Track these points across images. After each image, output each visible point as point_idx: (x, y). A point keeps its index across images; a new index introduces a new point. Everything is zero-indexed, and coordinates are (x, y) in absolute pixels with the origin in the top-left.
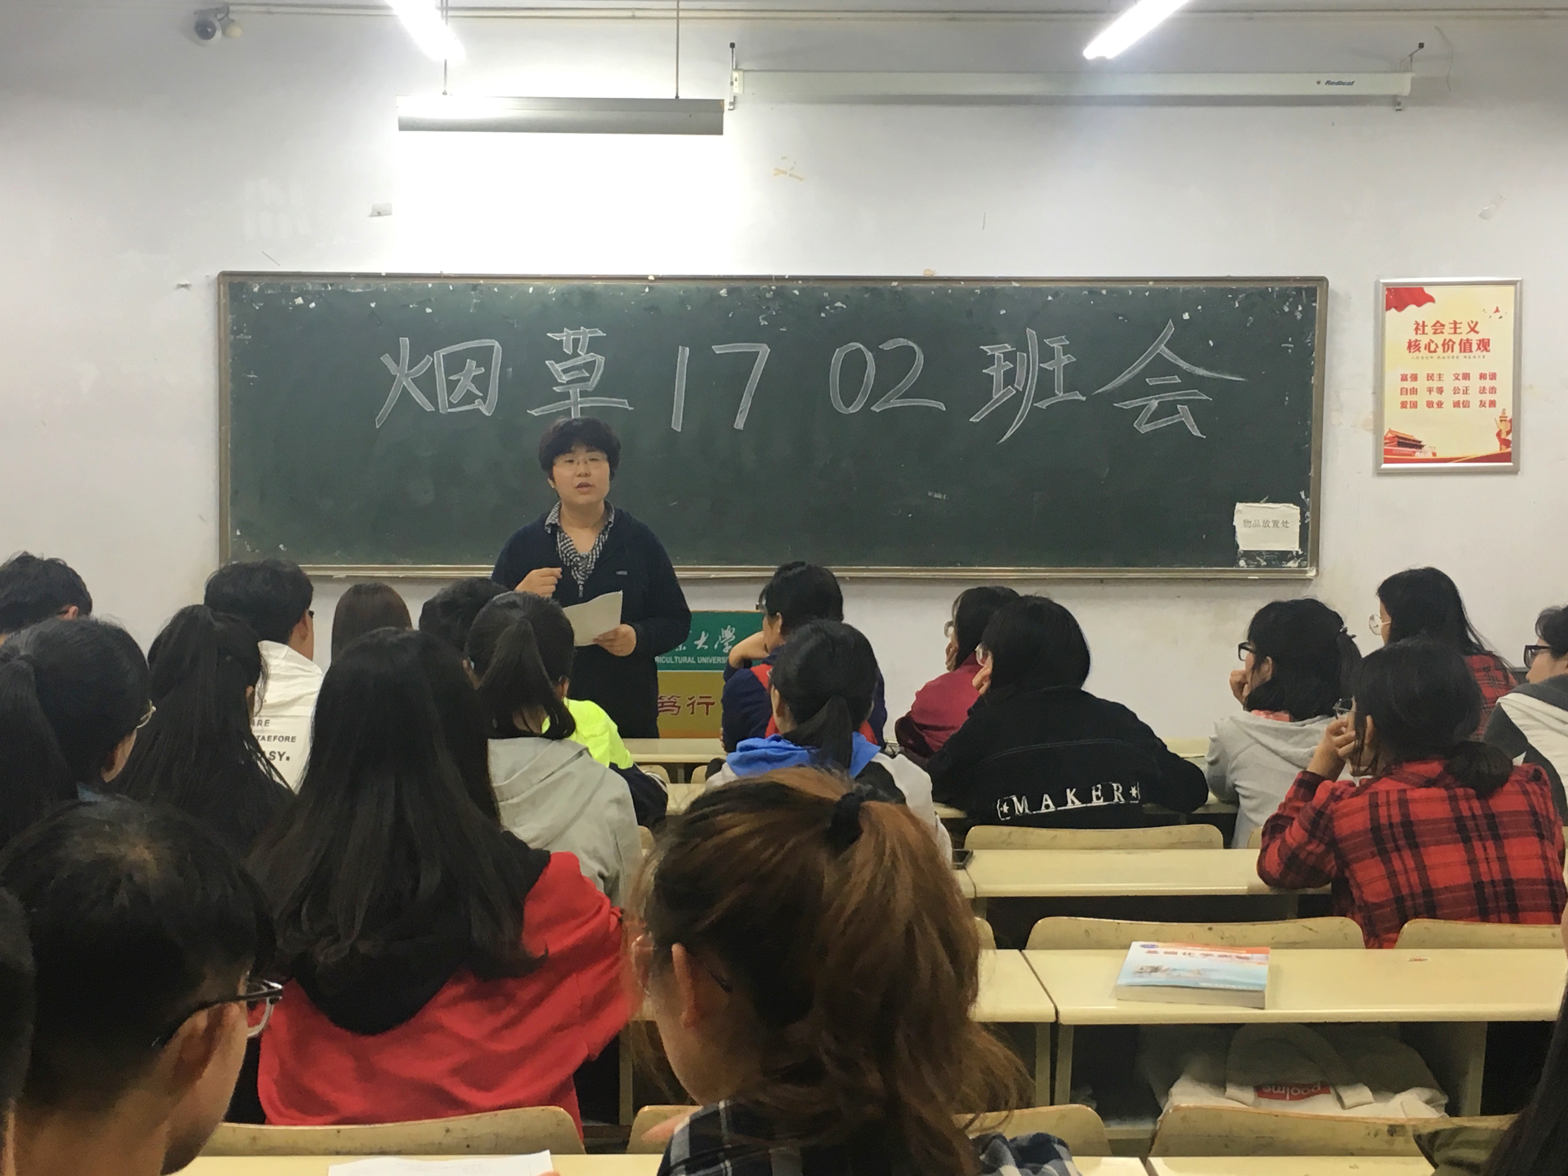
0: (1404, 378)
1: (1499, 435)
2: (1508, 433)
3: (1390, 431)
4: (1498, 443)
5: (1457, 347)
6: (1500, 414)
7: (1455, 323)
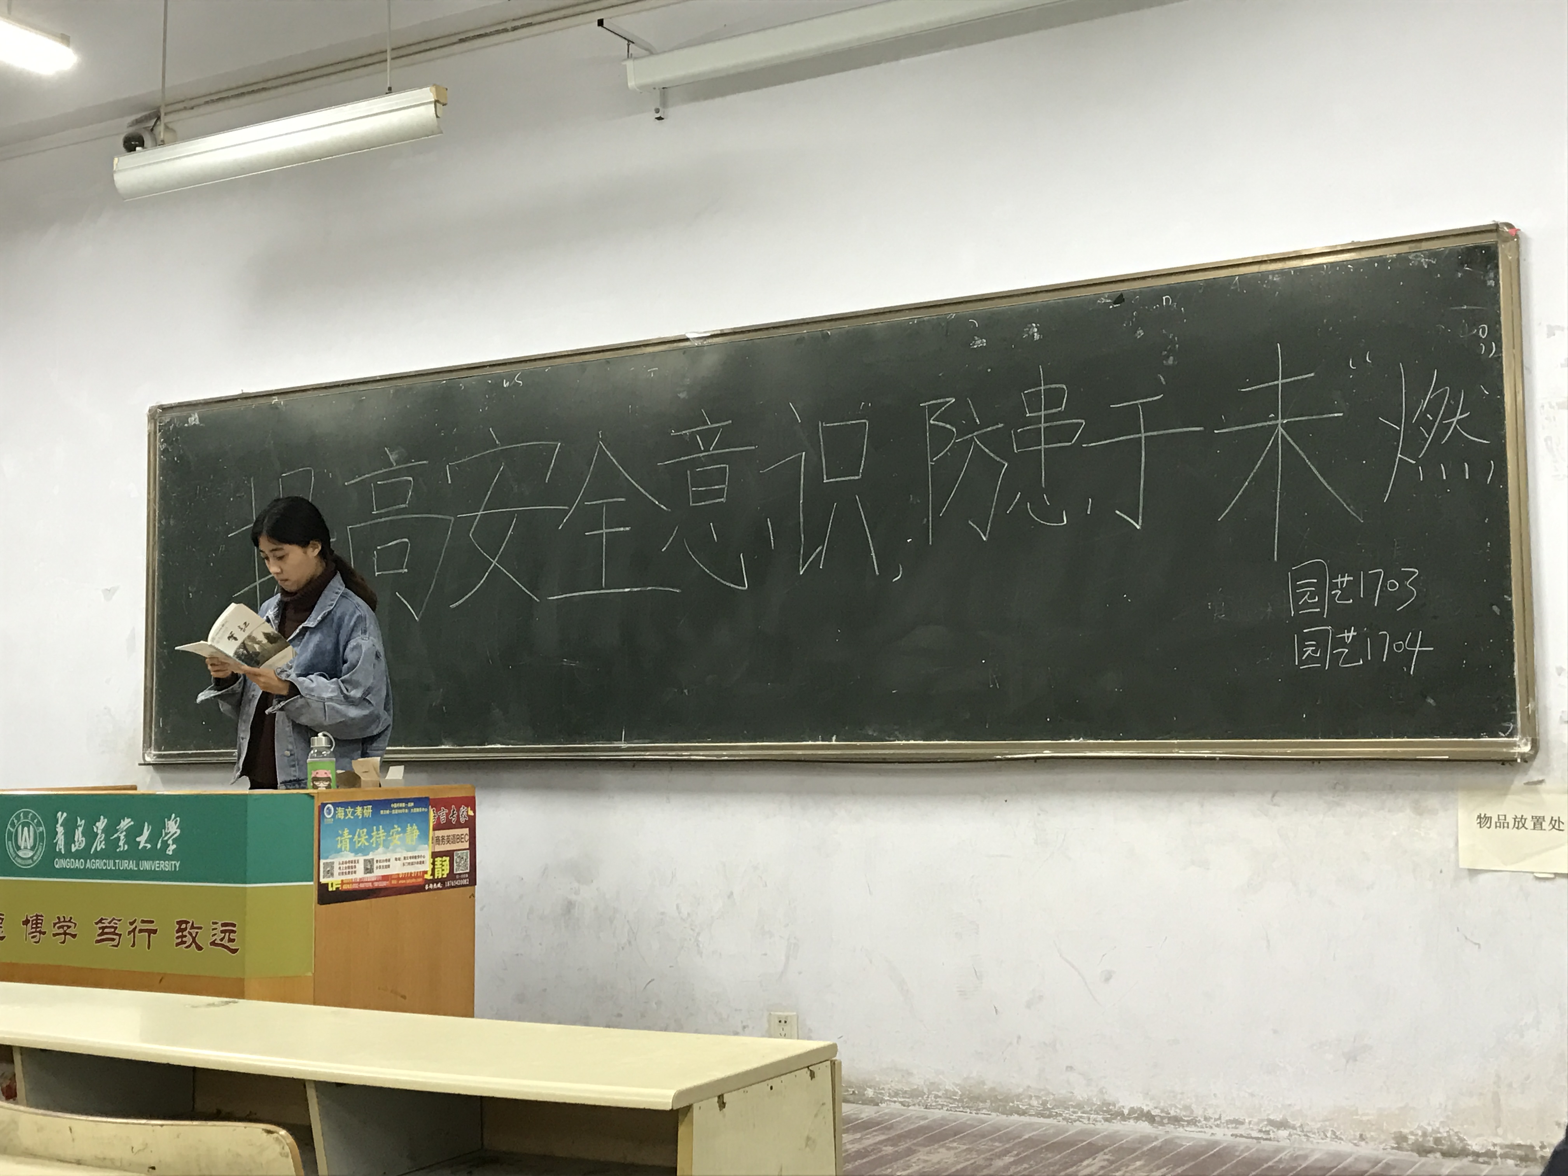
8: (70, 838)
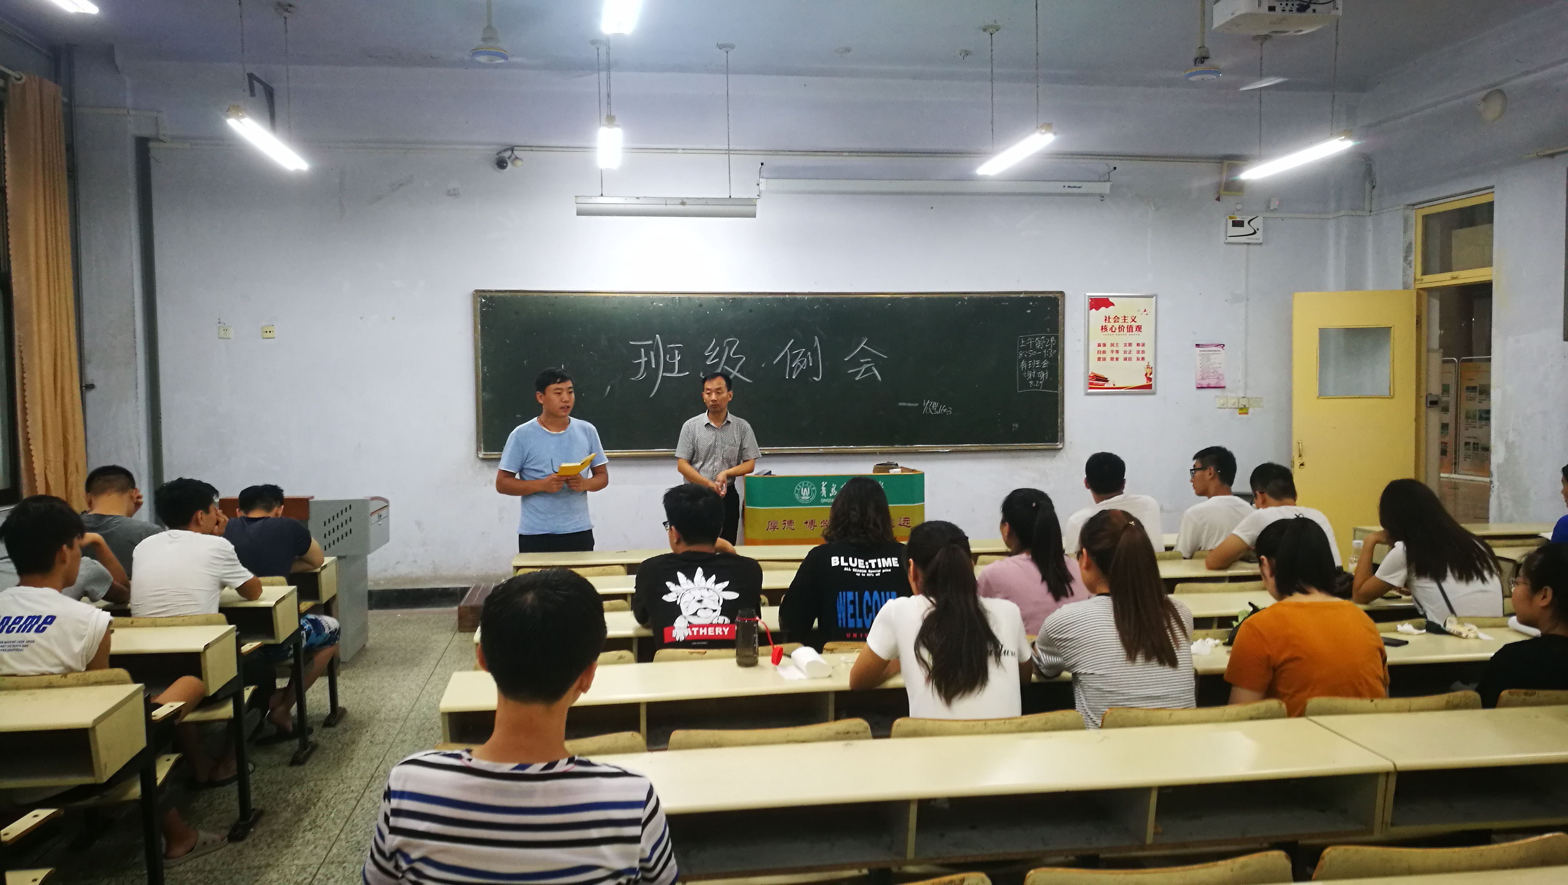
0: (1099, 345)
1: (1146, 375)
2: (1151, 374)
3: (1092, 373)
4: (1146, 380)
5: (1126, 329)
6: (1147, 364)
7: (1125, 317)
8: (828, 491)
